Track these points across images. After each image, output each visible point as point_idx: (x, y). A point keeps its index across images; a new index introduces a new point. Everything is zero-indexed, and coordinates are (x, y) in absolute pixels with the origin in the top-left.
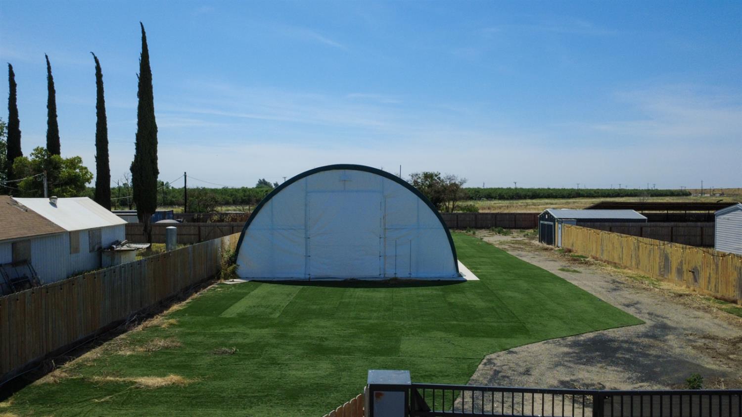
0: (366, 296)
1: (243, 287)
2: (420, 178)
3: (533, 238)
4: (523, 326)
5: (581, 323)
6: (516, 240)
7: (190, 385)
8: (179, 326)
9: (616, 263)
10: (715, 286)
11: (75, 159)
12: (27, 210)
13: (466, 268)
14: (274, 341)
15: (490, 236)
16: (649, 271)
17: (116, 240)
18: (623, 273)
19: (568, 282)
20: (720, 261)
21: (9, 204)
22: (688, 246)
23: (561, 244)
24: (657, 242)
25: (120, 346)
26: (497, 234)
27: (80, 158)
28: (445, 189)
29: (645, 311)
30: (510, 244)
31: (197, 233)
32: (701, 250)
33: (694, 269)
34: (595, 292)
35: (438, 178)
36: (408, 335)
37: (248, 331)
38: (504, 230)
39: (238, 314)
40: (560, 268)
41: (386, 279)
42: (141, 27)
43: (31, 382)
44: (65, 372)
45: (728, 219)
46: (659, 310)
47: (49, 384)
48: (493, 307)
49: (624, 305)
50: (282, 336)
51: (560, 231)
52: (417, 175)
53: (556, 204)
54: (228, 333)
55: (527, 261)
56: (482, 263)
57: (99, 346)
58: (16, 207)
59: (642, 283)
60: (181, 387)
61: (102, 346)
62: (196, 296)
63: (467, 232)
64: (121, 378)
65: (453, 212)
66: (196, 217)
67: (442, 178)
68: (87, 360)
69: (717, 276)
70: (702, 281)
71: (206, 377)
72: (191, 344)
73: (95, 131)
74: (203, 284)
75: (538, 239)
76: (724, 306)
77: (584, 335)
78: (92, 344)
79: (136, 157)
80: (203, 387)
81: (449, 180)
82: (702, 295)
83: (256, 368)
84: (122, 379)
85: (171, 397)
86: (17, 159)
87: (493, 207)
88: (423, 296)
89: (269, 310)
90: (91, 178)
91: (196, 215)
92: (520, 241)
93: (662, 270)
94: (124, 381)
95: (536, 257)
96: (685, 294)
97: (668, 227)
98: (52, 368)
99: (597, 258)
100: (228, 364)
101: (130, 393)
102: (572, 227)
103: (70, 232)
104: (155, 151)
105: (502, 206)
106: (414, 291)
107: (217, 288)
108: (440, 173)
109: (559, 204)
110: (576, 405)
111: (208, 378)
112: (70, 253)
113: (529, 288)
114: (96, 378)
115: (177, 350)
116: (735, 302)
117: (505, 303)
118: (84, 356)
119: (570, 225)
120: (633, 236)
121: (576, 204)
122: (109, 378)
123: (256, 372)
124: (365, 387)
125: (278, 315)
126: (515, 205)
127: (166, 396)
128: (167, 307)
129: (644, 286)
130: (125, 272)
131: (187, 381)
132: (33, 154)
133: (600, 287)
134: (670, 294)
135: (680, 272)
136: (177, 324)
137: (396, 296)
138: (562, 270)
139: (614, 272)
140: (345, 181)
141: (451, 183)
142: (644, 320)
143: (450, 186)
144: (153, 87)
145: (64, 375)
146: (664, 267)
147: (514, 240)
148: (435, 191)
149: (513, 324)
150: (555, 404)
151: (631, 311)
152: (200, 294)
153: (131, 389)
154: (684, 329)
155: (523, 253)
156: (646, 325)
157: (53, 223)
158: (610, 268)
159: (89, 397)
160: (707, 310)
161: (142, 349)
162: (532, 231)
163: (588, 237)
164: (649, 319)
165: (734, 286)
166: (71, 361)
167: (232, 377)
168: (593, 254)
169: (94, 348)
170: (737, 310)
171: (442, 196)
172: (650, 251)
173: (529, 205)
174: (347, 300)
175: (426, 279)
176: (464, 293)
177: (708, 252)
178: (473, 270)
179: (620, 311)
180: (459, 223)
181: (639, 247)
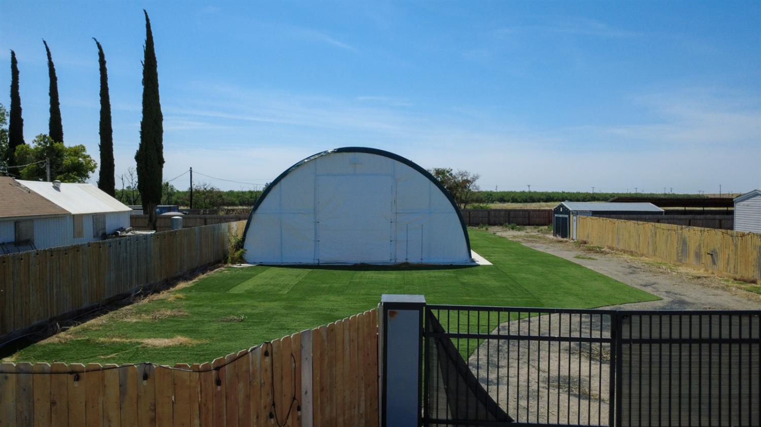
0: (377, 277)
1: (251, 270)
3: (547, 233)
4: (538, 301)
5: (597, 299)
6: (530, 235)
7: (198, 345)
8: (186, 300)
9: (632, 252)
10: (735, 267)
11: (78, 147)
12: (29, 191)
13: (479, 256)
14: (284, 311)
15: (503, 232)
16: (666, 257)
17: (120, 227)
18: (640, 260)
19: (584, 267)
20: (739, 242)
21: (11, 185)
22: (706, 229)
23: (576, 237)
24: (675, 226)
25: (126, 315)
26: (511, 229)
27: (83, 147)
28: (457, 185)
29: (662, 290)
30: (524, 238)
32: (719, 232)
33: (712, 252)
34: (611, 275)
35: (449, 175)
37: (256, 304)
38: (518, 226)
39: (247, 291)
40: (576, 256)
41: (397, 264)
42: (145, 15)
43: (36, 342)
44: (71, 334)
45: (748, 206)
46: (677, 289)
47: (54, 344)
48: (507, 287)
49: (641, 285)
50: (291, 308)
51: (575, 223)
54: (236, 305)
55: (541, 251)
56: (494, 252)
57: (105, 314)
58: (19, 188)
59: (659, 268)
60: (188, 347)
61: (107, 315)
62: (202, 276)
63: (479, 228)
64: (127, 339)
66: (202, 212)
67: (454, 174)
68: (92, 325)
69: (736, 256)
70: (721, 263)
71: (215, 339)
72: (198, 314)
73: (99, 119)
74: (209, 267)
75: (553, 234)
76: (743, 286)
78: (98, 312)
79: (141, 145)
80: (211, 346)
81: (461, 176)
82: (721, 277)
83: (265, 332)
84: (129, 340)
85: (179, 354)
86: (19, 147)
88: (435, 277)
89: (277, 288)
90: (95, 166)
92: (534, 235)
93: (679, 255)
94: (131, 342)
95: (551, 247)
96: (703, 277)
97: (685, 219)
98: (57, 331)
99: (613, 248)
100: (236, 329)
101: (137, 351)
102: (587, 218)
103: (73, 215)
104: (161, 140)
106: (425, 273)
107: (224, 270)
108: (452, 170)
110: (592, 362)
111: (216, 340)
112: (74, 237)
113: (544, 271)
114: (102, 339)
115: (184, 318)
116: (754, 282)
117: (519, 283)
118: (88, 323)
119: (585, 217)
120: (649, 223)
122: (114, 339)
123: (265, 335)
124: (379, 304)
125: (286, 292)
127: (174, 353)
128: (174, 285)
129: (661, 270)
130: (130, 244)
131: (195, 342)
132: (35, 141)
133: (617, 271)
134: (688, 276)
135: (698, 256)
136: (184, 298)
137: (408, 277)
138: (578, 258)
139: (631, 259)
140: (355, 164)
141: (463, 179)
142: (662, 297)
143: (462, 182)
144: (158, 74)
145: (68, 336)
146: (682, 252)
147: (528, 235)
149: (528, 299)
150: (571, 361)
151: (648, 290)
152: (207, 275)
153: (137, 348)
154: (703, 304)
155: (538, 245)
156: (663, 301)
157: (57, 205)
158: (626, 256)
159: (95, 354)
160: (725, 289)
161: (148, 317)
162: (546, 227)
163: (604, 227)
164: (667, 296)
165: (753, 266)
166: (75, 326)
167: (241, 339)
168: (609, 244)
169: (99, 316)
170: (757, 289)
171: (454, 192)
172: (667, 236)
173: (543, 207)
174: (357, 280)
175: (438, 264)
176: (477, 275)
177: (727, 233)
178: (486, 257)
179: (637, 290)
180: (471, 219)
181: (656, 234)
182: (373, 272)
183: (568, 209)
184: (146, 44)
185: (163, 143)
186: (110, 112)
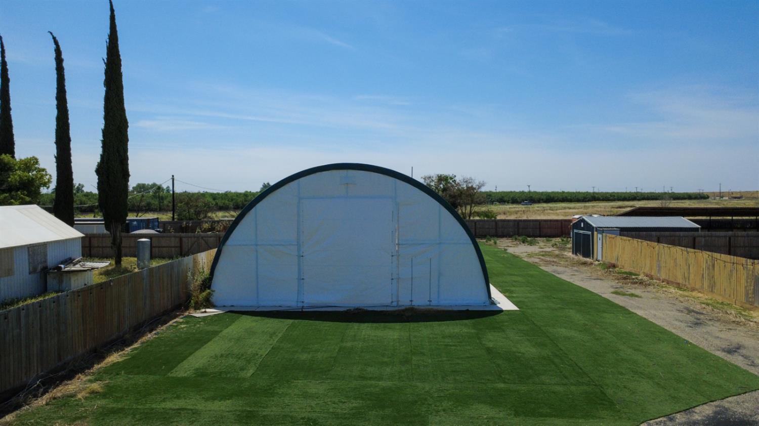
0: (375, 336)
1: (215, 321)
2: (433, 181)
3: (564, 249)
4: (601, 392)
5: (682, 386)
6: (545, 252)
8: (104, 395)
9: (679, 284)
11: (31, 159)
15: (514, 247)
16: (730, 296)
17: (67, 257)
18: (694, 298)
19: (633, 313)
23: (602, 258)
24: (742, 260)
26: (522, 244)
27: (36, 159)
28: (461, 193)
30: (540, 257)
31: (178, 245)
35: (453, 181)
36: (438, 412)
37: (201, 406)
38: (529, 239)
39: (197, 371)
40: (613, 290)
41: (400, 308)
42: (109, 4)
49: (723, 350)
50: (249, 416)
51: (600, 242)
52: (430, 177)
53: (574, 208)
54: (171, 409)
55: (568, 280)
56: (514, 283)
59: (726, 313)
62: (149, 336)
63: (487, 242)
65: (472, 218)
66: (185, 225)
67: (458, 181)
73: (55, 127)
74: (164, 318)
75: (571, 250)
77: (697, 409)
79: (102, 156)
81: (466, 183)
87: (509, 212)
89: (240, 363)
90: (49, 181)
91: (185, 223)
92: (550, 252)
93: (750, 296)
95: (576, 273)
97: (725, 237)
99: (652, 276)
102: (616, 238)
104: (126, 150)
105: (518, 211)
107: (181, 323)
108: (455, 176)
109: (578, 209)
113: (587, 323)
117: (562, 348)
119: (613, 236)
120: (704, 252)
121: (596, 209)
125: (251, 371)
126: (531, 209)
128: (101, 358)
129: (732, 318)
133: (677, 320)
136: (102, 390)
137: (415, 337)
138: (616, 293)
139: (681, 295)
140: (347, 184)
141: (468, 186)
143: (467, 189)
147: (543, 251)
148: (450, 196)
149: (585, 388)
151: (738, 361)
152: (155, 334)
155: (560, 269)
158: (673, 290)
163: (640, 250)
168: (646, 271)
171: (459, 201)
173: (547, 210)
174: (349, 344)
175: (450, 309)
176: (503, 331)
180: (477, 231)
181: (713, 266)
182: (370, 325)
183: (591, 225)
184: (109, 39)
185: (128, 154)
186: (68, 119)
